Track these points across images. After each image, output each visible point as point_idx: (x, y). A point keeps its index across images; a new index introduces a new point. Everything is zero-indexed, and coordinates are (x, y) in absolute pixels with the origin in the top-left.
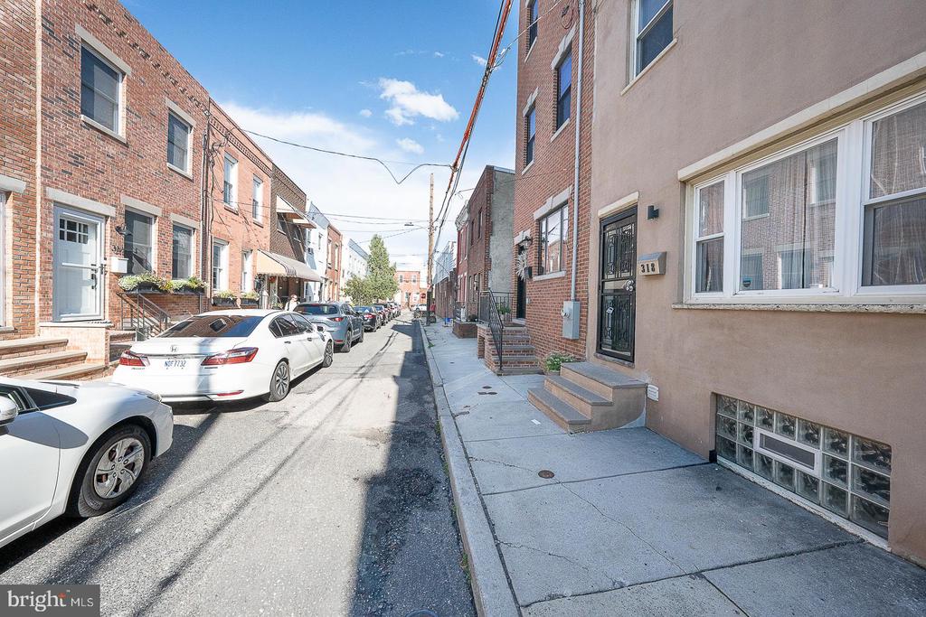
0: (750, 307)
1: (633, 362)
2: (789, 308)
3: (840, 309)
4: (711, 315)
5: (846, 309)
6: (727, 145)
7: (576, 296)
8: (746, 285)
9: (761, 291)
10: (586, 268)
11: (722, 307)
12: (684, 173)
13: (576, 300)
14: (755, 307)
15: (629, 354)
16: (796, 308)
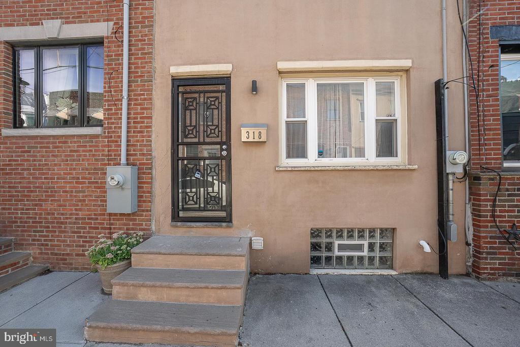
0: (339, 168)
1: (231, 221)
2: (361, 168)
3: (382, 168)
4: (309, 174)
5: (385, 168)
6: (317, 60)
7: (127, 160)
8: (321, 154)
9: (330, 159)
10: (150, 127)
11: (320, 169)
12: (283, 65)
13: (128, 164)
14: (342, 168)
15: (223, 214)
16: (364, 168)
